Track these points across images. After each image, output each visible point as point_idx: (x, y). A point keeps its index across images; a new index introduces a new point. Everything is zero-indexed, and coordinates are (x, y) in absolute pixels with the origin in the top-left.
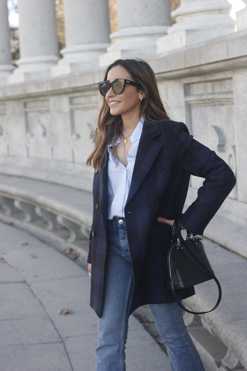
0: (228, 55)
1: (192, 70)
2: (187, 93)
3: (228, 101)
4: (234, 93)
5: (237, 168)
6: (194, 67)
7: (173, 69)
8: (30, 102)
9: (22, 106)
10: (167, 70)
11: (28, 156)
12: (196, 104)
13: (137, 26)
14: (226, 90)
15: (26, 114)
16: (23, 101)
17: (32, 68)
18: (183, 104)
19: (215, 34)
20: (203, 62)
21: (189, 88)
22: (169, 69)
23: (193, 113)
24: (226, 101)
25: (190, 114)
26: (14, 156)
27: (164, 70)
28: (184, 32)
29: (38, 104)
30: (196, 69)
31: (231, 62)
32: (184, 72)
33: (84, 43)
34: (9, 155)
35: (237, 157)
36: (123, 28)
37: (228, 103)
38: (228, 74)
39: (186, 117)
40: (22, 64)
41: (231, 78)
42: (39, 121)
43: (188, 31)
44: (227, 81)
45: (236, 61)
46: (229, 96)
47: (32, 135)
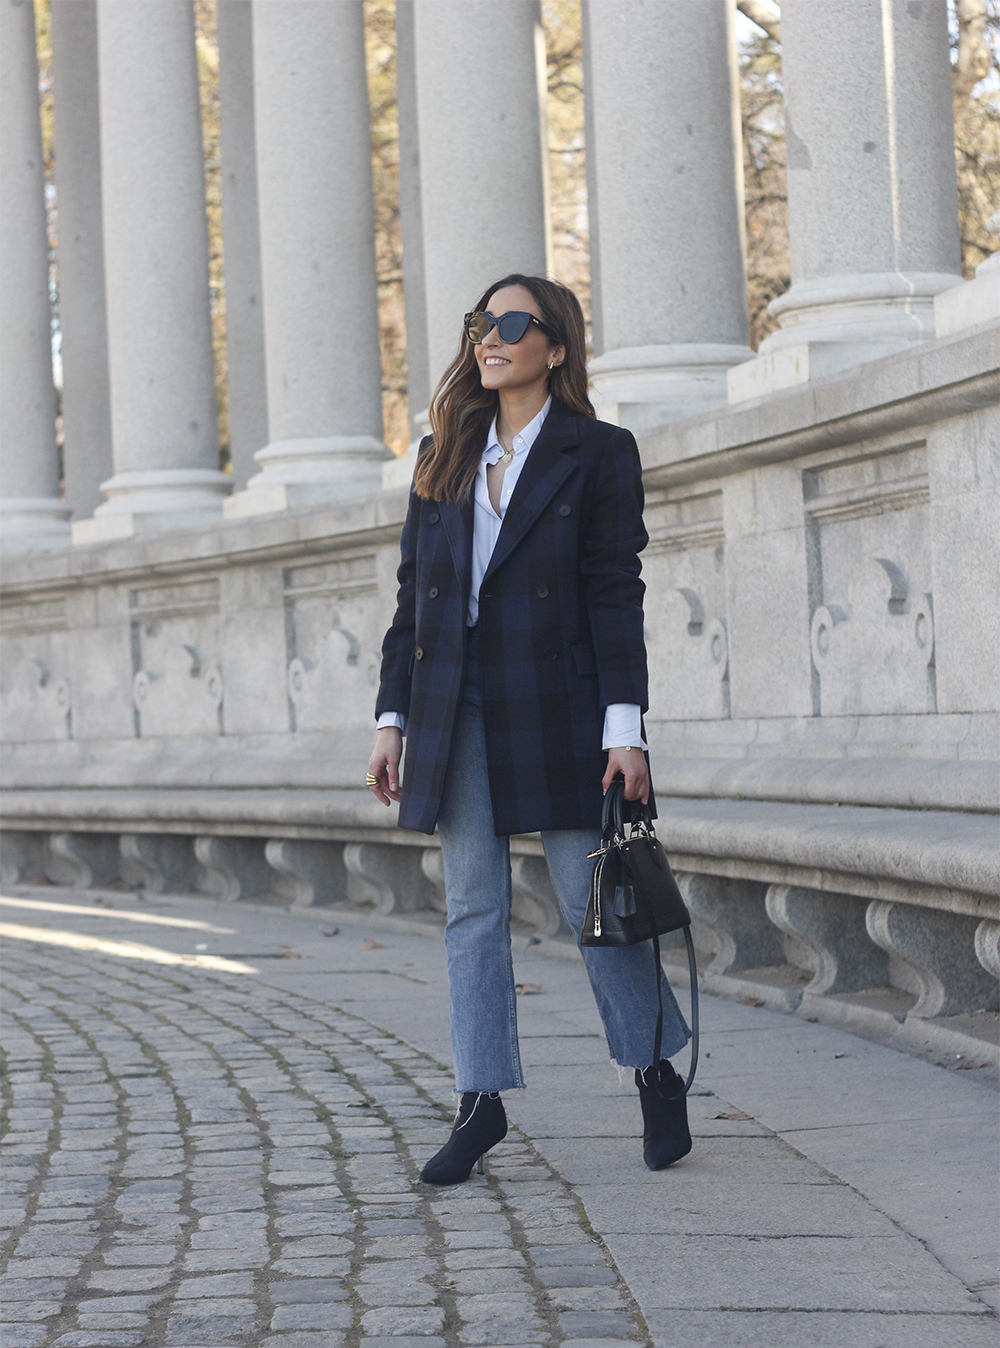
0: (921, 383)
1: (831, 429)
2: (809, 492)
3: (915, 496)
4: (930, 474)
5: (936, 639)
6: (835, 421)
7: (783, 431)
8: (304, 567)
9: (276, 583)
10: (764, 436)
11: (293, 728)
12: (833, 515)
13: (657, 343)
14: (911, 472)
15: (289, 603)
16: (281, 566)
17: (307, 472)
18: (800, 519)
19: (877, 353)
20: (860, 406)
21: (816, 482)
22: (772, 434)
23: (825, 542)
24: (910, 497)
25: (818, 542)
26: (240, 735)
27: (756, 437)
28: (806, 349)
29: (331, 571)
30: (842, 425)
31: (927, 401)
32: (809, 436)
34: (222, 734)
35: (936, 616)
36: (619, 346)
37: (915, 501)
38: (916, 435)
39: (808, 550)
40: (275, 458)
41: (922, 444)
42: (336, 622)
43: (814, 346)
44: (912, 453)
45: (939, 396)
46: (920, 482)
47: (309, 666)
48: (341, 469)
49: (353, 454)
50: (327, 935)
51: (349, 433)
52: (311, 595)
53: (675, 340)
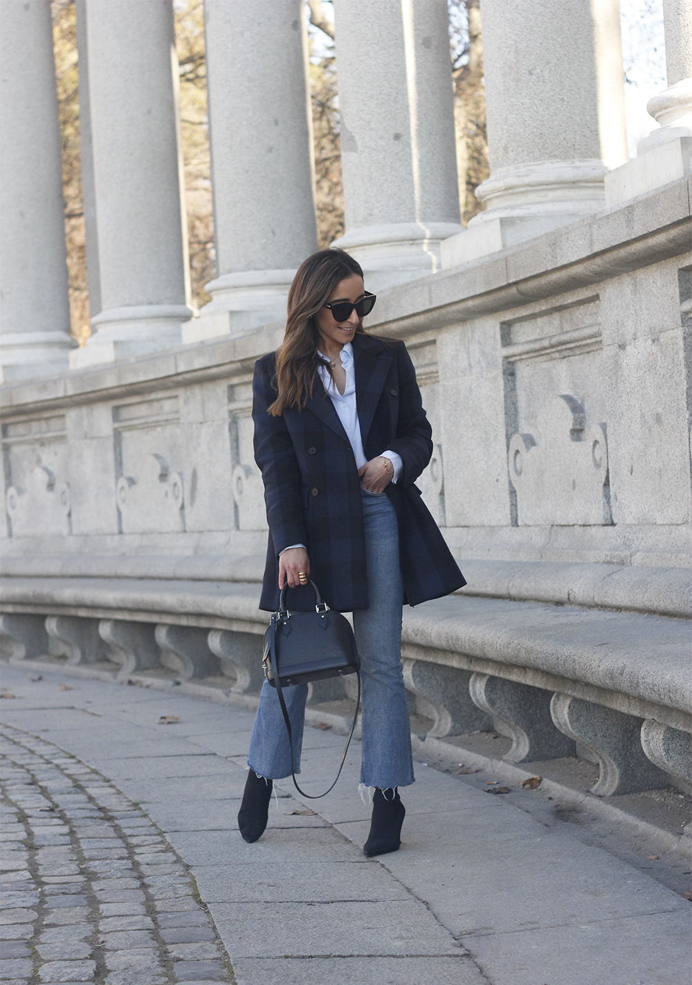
0: (431, 302)
3: (430, 378)
4: (439, 363)
5: (445, 476)
8: (16, 423)
11: (10, 535)
13: (256, 269)
14: (427, 361)
15: (6, 448)
19: (404, 278)
24: (426, 379)
29: (35, 426)
31: (435, 314)
33: (141, 303)
35: (444, 460)
36: (230, 272)
37: (429, 381)
38: (430, 336)
41: (434, 342)
42: (39, 461)
44: (427, 348)
45: (443, 311)
46: (432, 368)
47: (20, 491)
48: (40, 355)
49: (50, 344)
50: (34, 681)
51: (47, 329)
52: (21, 443)
53: (268, 267)
